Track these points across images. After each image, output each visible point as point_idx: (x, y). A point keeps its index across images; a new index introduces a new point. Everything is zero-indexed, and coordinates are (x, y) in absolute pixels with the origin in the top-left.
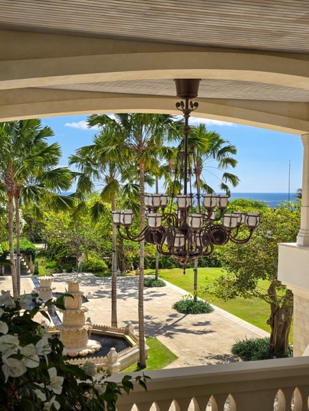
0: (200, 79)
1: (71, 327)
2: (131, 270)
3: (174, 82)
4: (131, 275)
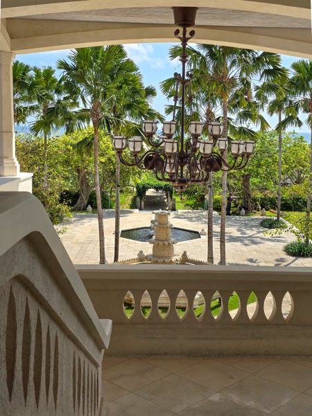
0: (197, 8)
1: (159, 257)
2: (258, 211)
3: (172, 11)
4: (257, 216)
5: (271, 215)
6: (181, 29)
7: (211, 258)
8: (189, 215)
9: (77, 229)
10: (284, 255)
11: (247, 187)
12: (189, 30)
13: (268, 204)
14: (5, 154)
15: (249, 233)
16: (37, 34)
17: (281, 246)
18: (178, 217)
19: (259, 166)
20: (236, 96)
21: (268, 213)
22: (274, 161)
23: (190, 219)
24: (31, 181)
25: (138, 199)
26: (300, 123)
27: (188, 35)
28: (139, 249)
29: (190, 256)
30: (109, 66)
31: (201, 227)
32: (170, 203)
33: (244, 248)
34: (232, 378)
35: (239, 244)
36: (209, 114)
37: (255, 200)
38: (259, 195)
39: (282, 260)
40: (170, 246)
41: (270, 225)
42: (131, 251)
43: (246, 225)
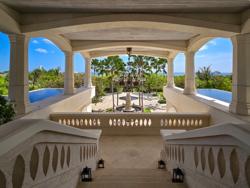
0: (132, 48)
3: (126, 48)
4: (152, 93)
5: (155, 93)
6: (128, 52)
7: (140, 104)
8: (136, 93)
9: (109, 97)
10: (158, 103)
11: (149, 86)
12: (130, 52)
13: (154, 90)
14: (89, 82)
15: (150, 97)
16: (96, 54)
17: (157, 100)
18: (133, 94)
19: (152, 81)
20: (145, 66)
21: (154, 92)
22: (155, 80)
23: (136, 94)
24: (95, 88)
25: (124, 89)
26: (161, 71)
27: (130, 54)
28: (123, 102)
29: (135, 104)
30: (115, 60)
31: (138, 96)
32: (132, 90)
33: (148, 101)
34: (135, 142)
35: (147, 100)
36: (139, 70)
37: (151, 89)
38: (152, 88)
39: (157, 104)
40: (130, 102)
41: (155, 95)
42: (121, 103)
43: (149, 96)
